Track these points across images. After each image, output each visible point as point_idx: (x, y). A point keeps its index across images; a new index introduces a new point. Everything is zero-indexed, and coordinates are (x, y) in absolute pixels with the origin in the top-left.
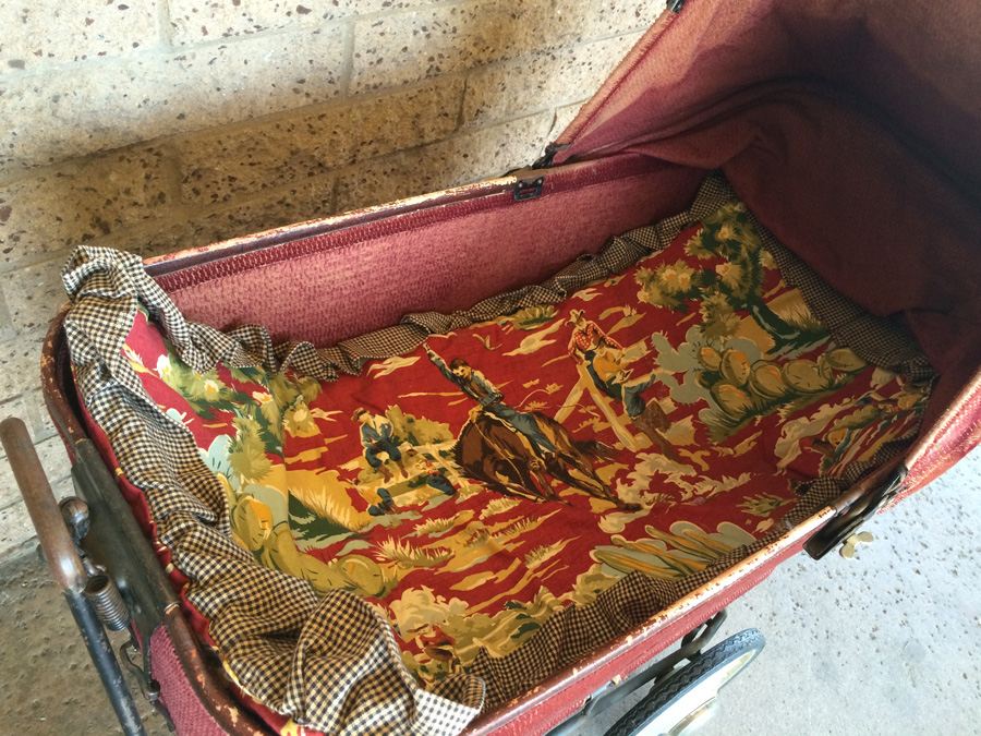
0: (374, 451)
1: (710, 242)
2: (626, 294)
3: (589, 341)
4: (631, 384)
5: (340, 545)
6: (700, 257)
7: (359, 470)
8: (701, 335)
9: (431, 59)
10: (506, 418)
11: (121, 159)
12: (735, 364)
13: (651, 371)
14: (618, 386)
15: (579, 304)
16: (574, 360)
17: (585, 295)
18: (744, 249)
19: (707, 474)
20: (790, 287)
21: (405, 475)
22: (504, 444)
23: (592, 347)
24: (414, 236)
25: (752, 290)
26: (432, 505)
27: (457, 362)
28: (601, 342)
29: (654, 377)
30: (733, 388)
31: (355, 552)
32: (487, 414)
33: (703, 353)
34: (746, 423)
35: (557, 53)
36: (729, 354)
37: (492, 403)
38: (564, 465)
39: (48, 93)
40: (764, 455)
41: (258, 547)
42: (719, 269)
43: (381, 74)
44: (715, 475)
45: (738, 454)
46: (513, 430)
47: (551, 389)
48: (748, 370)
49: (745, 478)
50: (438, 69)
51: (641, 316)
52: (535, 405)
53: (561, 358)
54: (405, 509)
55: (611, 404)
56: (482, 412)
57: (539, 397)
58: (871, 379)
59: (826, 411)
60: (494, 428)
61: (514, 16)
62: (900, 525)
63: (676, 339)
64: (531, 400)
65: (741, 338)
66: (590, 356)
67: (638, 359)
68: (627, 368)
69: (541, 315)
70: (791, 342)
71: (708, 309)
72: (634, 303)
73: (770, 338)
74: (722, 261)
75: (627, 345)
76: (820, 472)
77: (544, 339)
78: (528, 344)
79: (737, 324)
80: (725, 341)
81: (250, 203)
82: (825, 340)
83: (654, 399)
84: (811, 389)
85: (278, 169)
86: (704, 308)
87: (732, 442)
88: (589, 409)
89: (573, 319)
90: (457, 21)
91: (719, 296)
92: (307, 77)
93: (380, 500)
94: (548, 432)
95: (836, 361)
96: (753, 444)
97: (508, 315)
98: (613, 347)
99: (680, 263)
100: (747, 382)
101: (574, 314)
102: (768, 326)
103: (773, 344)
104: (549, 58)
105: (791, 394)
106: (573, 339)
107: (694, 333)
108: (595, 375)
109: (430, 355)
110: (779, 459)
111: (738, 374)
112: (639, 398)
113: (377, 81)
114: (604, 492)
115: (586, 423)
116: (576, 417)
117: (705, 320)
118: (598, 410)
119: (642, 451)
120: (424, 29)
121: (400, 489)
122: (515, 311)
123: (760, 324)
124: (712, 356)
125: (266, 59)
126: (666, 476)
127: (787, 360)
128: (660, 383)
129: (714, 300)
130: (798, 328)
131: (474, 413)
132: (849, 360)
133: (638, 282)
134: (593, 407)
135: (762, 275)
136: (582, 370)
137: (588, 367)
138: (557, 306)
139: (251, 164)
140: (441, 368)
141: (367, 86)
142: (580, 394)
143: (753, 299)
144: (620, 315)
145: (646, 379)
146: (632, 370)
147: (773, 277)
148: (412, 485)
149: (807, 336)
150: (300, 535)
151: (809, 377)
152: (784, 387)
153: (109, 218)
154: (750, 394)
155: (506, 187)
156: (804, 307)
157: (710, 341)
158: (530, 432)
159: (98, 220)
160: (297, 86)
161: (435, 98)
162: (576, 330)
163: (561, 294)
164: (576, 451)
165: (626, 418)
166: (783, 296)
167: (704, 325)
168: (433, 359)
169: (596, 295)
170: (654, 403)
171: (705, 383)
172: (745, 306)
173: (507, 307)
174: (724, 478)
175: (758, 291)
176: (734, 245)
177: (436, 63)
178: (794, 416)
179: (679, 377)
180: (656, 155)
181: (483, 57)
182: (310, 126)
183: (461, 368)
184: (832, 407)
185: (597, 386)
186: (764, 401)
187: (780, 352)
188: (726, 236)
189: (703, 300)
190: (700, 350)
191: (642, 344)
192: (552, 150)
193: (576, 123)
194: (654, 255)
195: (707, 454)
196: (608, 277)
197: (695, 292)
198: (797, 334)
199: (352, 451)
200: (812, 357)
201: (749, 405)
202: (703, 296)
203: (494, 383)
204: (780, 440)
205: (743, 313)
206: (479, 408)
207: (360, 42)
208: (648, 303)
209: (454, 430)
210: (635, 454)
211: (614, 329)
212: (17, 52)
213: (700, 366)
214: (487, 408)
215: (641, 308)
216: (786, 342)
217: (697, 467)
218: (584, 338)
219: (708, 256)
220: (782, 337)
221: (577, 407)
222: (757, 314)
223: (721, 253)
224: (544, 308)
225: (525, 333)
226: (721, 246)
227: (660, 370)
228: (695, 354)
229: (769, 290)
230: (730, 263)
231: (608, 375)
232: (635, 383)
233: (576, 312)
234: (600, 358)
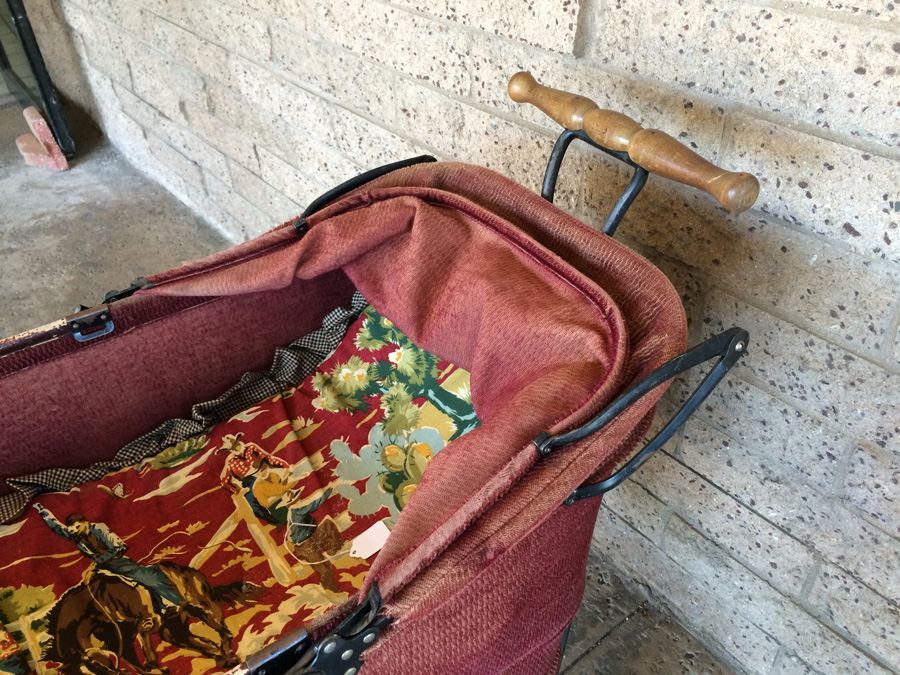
1: (378, 332)
2: (299, 405)
3: (247, 465)
4: (301, 504)
6: (371, 348)
8: (383, 433)
10: (126, 574)
12: (420, 459)
13: (327, 484)
14: (285, 510)
15: (237, 427)
17: (245, 417)
23: (252, 471)
25: (428, 373)
27: (73, 517)
28: (263, 463)
29: (330, 491)
32: (101, 571)
33: (387, 453)
36: (414, 448)
37: (112, 559)
38: (187, 618)
42: (392, 357)
46: (133, 584)
47: (194, 528)
51: (318, 426)
52: (167, 552)
53: (210, 491)
55: (270, 533)
56: (95, 570)
57: (173, 543)
63: (357, 443)
64: (165, 546)
65: (423, 428)
66: (249, 481)
67: (309, 474)
68: (295, 488)
69: (190, 448)
70: (472, 422)
71: (389, 402)
72: (309, 412)
73: (451, 422)
74: (393, 348)
75: (295, 461)
77: (190, 474)
78: (171, 482)
79: (417, 414)
80: (409, 435)
83: (328, 517)
86: (385, 403)
88: (239, 545)
89: (227, 445)
91: (398, 387)
94: (177, 579)
97: (153, 455)
98: (279, 466)
99: (353, 359)
101: (228, 439)
102: (448, 409)
103: (454, 428)
106: (227, 467)
107: (377, 433)
108: (254, 502)
109: (43, 514)
112: (309, 516)
115: (232, 563)
116: (220, 556)
117: (387, 415)
118: (252, 544)
119: (297, 583)
122: (161, 450)
123: (440, 408)
124: (397, 455)
128: (338, 496)
129: (392, 391)
131: (87, 575)
133: (315, 389)
134: (247, 541)
136: (240, 501)
137: (246, 495)
138: (209, 434)
142: (232, 527)
143: (430, 383)
144: (288, 430)
145: (318, 495)
146: (302, 488)
157: (393, 438)
158: (155, 583)
162: (230, 457)
164: (208, 599)
166: (453, 375)
167: (385, 421)
168: (46, 518)
169: (260, 412)
170: (327, 523)
171: (390, 487)
172: (422, 391)
173: (153, 448)
175: (434, 373)
179: (361, 486)
183: (77, 524)
185: (257, 515)
189: (382, 394)
190: (384, 450)
191: (317, 456)
194: (329, 356)
197: (373, 387)
202: (382, 390)
203: (120, 535)
205: (419, 400)
206: (92, 566)
208: (325, 410)
209: (58, 592)
210: (286, 589)
211: (280, 447)
213: (385, 470)
214: (99, 567)
215: (317, 416)
216: (466, 423)
218: (241, 463)
219: (378, 346)
220: (462, 418)
221: (224, 545)
222: (434, 398)
223: (391, 340)
224: (194, 441)
225: (167, 472)
226: (390, 333)
227: (339, 482)
228: (379, 456)
229: (444, 368)
230: (402, 349)
231: (271, 500)
232: (307, 502)
233: (231, 436)
234: (261, 482)
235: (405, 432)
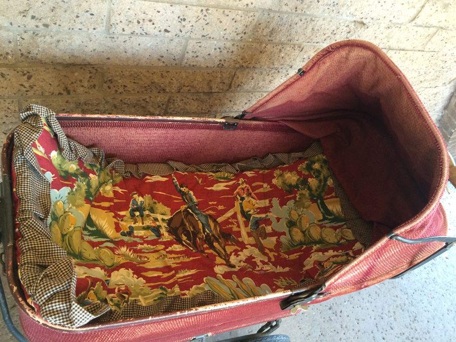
0: (134, 210)
1: (309, 167)
2: (268, 179)
3: (244, 193)
4: (256, 216)
5: (102, 243)
6: (303, 172)
7: (124, 216)
8: (293, 205)
9: (220, 61)
10: (196, 214)
11: (81, 68)
12: (303, 221)
14: (250, 215)
15: (245, 177)
16: (235, 199)
17: (249, 174)
18: (322, 175)
19: (272, 262)
20: (336, 197)
21: (143, 224)
22: (191, 224)
23: (245, 196)
24: (176, 131)
25: (320, 193)
26: (149, 239)
27: (183, 185)
28: (249, 195)
29: (267, 216)
30: (299, 231)
31: (107, 247)
32: (188, 209)
34: (298, 247)
35: (281, 70)
36: (302, 216)
37: (192, 206)
38: (213, 240)
39: (56, 38)
40: (300, 263)
41: (65, 233)
42: (310, 180)
43: (197, 61)
44: (275, 264)
45: (289, 259)
46: (197, 219)
47: (221, 207)
48: (308, 226)
49: (287, 269)
50: (223, 65)
51: (270, 189)
52: (211, 212)
53: (229, 196)
54: (137, 237)
55: (244, 221)
56: (186, 208)
57: (213, 209)
58: (354, 246)
59: (331, 253)
60: (189, 216)
61: (261, 52)
62: (384, 316)
63: (282, 203)
64: (210, 209)
65: (309, 211)
66: (242, 199)
67: (263, 206)
68: (257, 209)
69: (227, 176)
70: (330, 219)
71: (300, 195)
72: (270, 183)
73: (321, 215)
74: (312, 177)
75: (260, 199)
76: (316, 277)
77: (225, 186)
78: (217, 187)
79: (310, 205)
80: (303, 211)
81: (131, 97)
82: (343, 223)
83: (264, 225)
84: (330, 242)
85: (145, 87)
87: (289, 253)
88: (234, 221)
89: (240, 182)
90: (235, 49)
91: (306, 191)
92: (165, 56)
93: (128, 230)
94: (212, 224)
95: (344, 233)
96: (297, 257)
97: (214, 172)
98: (254, 198)
99: (294, 172)
100: (306, 231)
101: (241, 180)
102: (322, 210)
103: (321, 218)
104: (276, 71)
105: (321, 241)
106: (237, 190)
107: (291, 203)
108: (242, 207)
109: (173, 179)
110: (304, 266)
111: (303, 226)
112: (257, 222)
113: (195, 64)
114: (224, 256)
115: (230, 226)
116: (226, 222)
117: (297, 199)
118: (238, 223)
119: (250, 244)
120: (220, 48)
121: (139, 228)
122: (217, 172)
123: (319, 208)
124: (295, 215)
125: (149, 45)
126: (254, 258)
127: (325, 227)
128: (269, 219)
129: (304, 192)
130: (334, 215)
131: (183, 208)
132: (349, 234)
133: (275, 175)
134: (236, 220)
135: (326, 188)
136: (237, 204)
137: (240, 203)
138: (235, 175)
139: (134, 83)
140: (176, 186)
141: (190, 65)
142: (233, 213)
143: (320, 197)
144: (261, 186)
145: (263, 216)
146: (259, 210)
147: (331, 190)
148: (144, 228)
149: (336, 219)
150: (87, 234)
151: (331, 236)
152: (319, 237)
153: (71, 88)
154: (305, 235)
155: (220, 123)
156: (339, 207)
157: (296, 208)
158: (204, 222)
159: (67, 88)
160: (161, 58)
161: (220, 76)
162: (240, 187)
163: (237, 171)
164: (221, 236)
165: (249, 229)
166: (332, 200)
167: (296, 201)
168: (174, 181)
169: (254, 175)
170: (263, 227)
171: (288, 224)
172: (315, 198)
173: (214, 169)
174: (278, 267)
175: (323, 194)
176: (319, 172)
177: (222, 62)
178: (318, 251)
179: (278, 219)
180: (291, 126)
181: (244, 65)
182: (162, 74)
183: (184, 188)
184: (334, 252)
185: (241, 213)
186: (309, 241)
187: (323, 222)
188: (316, 167)
189: (299, 190)
190: (291, 211)
191: (267, 201)
192: (244, 113)
193: (255, 106)
194: (285, 166)
195: (276, 254)
196: (262, 169)
197: (297, 186)
198: (333, 217)
199: (125, 208)
200: (335, 228)
201: (303, 240)
203: (197, 198)
204: (309, 259)
205: (314, 201)
206: (186, 206)
207: (190, 47)
208: (276, 185)
209: (172, 212)
210: (246, 245)
211: (257, 191)
212: (48, 21)
213: (289, 218)
214: (189, 207)
215: (272, 186)
216: (327, 219)
217: (269, 259)
218: (242, 191)
219: (307, 173)
220: (326, 216)
221: (229, 218)
222: (319, 203)
223: (312, 173)
224: (229, 174)
225: (217, 182)
226: (313, 171)
227: (271, 214)
228: (288, 212)
229: (327, 195)
230: (315, 179)
231: (247, 209)
232: (258, 216)
233: (242, 179)
234: (246, 201)
235: (302, 209)
